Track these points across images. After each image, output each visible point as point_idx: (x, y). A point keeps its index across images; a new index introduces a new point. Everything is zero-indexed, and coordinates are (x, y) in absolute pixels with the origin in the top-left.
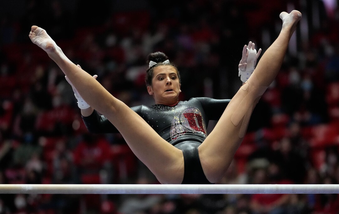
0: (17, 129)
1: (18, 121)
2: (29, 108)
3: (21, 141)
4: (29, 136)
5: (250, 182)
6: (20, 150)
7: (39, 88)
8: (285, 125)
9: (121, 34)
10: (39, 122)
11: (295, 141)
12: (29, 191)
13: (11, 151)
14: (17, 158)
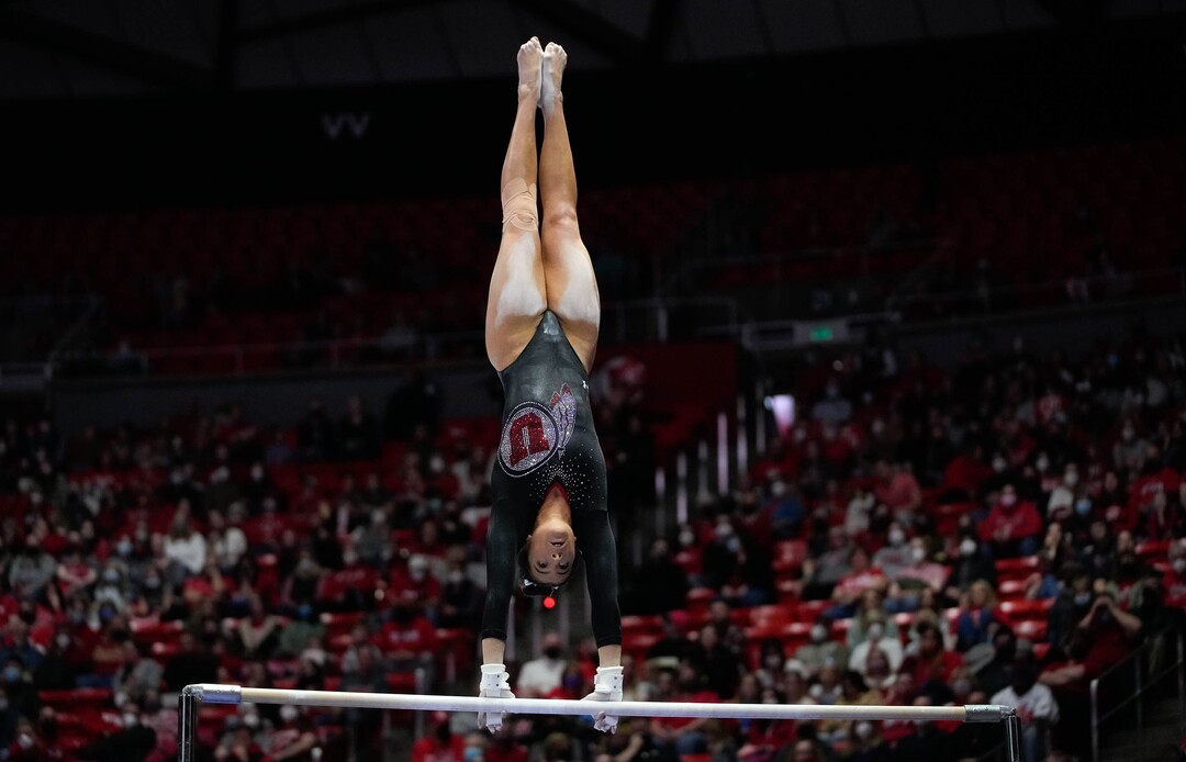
0: (286, 599)
1: (288, 585)
2: (306, 565)
3: (293, 615)
4: (305, 609)
5: (652, 698)
6: (292, 629)
7: (323, 534)
8: (705, 603)
9: (452, 457)
10: (321, 587)
11: (721, 627)
12: (300, 700)
13: (278, 628)
14: (285, 643)
